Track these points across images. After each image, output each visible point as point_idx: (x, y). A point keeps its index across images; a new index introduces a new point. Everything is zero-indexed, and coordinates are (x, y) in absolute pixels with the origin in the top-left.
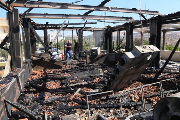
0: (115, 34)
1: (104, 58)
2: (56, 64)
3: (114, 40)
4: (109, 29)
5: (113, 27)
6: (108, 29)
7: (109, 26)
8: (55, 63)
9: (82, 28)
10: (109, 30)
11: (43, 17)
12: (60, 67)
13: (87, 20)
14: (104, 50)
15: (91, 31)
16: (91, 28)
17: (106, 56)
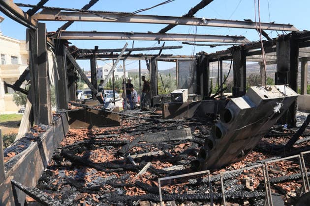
0: (213, 66)
1: (194, 109)
2: (111, 118)
3: (212, 77)
4: (204, 57)
5: (211, 55)
6: (201, 57)
7: (204, 52)
8: (109, 117)
9: (156, 56)
10: (202, 59)
11: (88, 37)
12: (117, 124)
13: (164, 43)
14: (195, 95)
15: (172, 61)
16: (172, 55)
17: (198, 105)
